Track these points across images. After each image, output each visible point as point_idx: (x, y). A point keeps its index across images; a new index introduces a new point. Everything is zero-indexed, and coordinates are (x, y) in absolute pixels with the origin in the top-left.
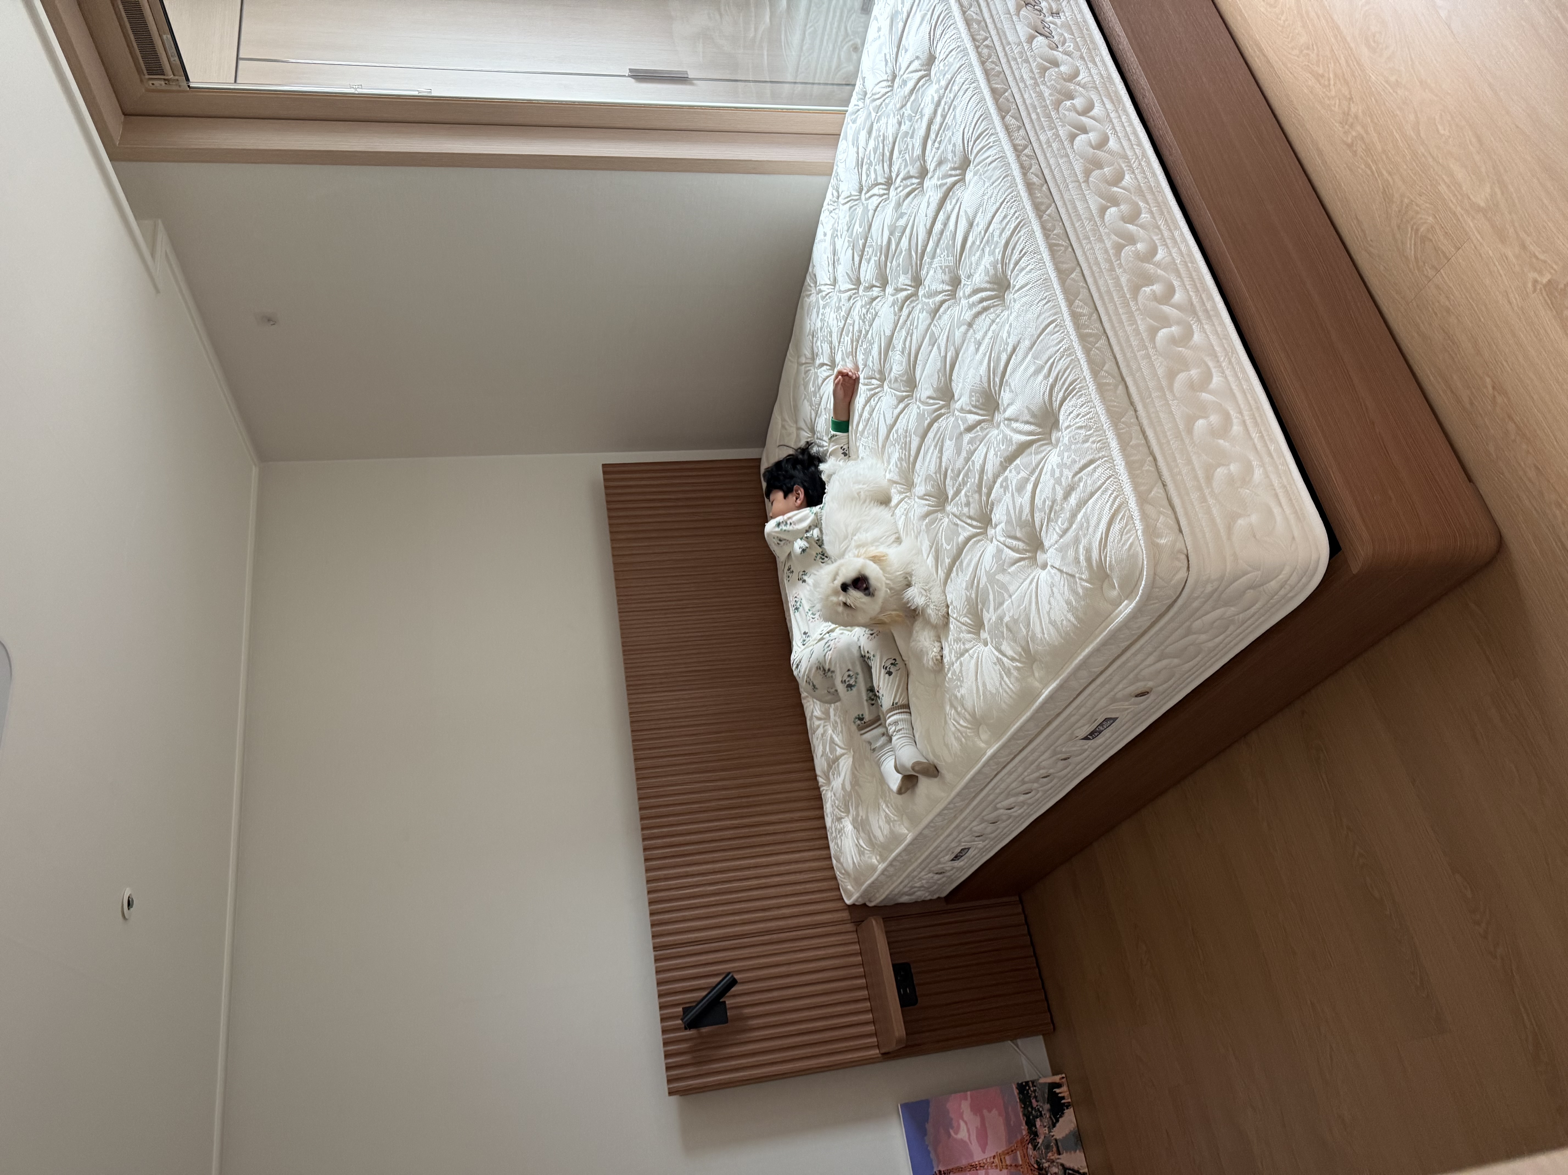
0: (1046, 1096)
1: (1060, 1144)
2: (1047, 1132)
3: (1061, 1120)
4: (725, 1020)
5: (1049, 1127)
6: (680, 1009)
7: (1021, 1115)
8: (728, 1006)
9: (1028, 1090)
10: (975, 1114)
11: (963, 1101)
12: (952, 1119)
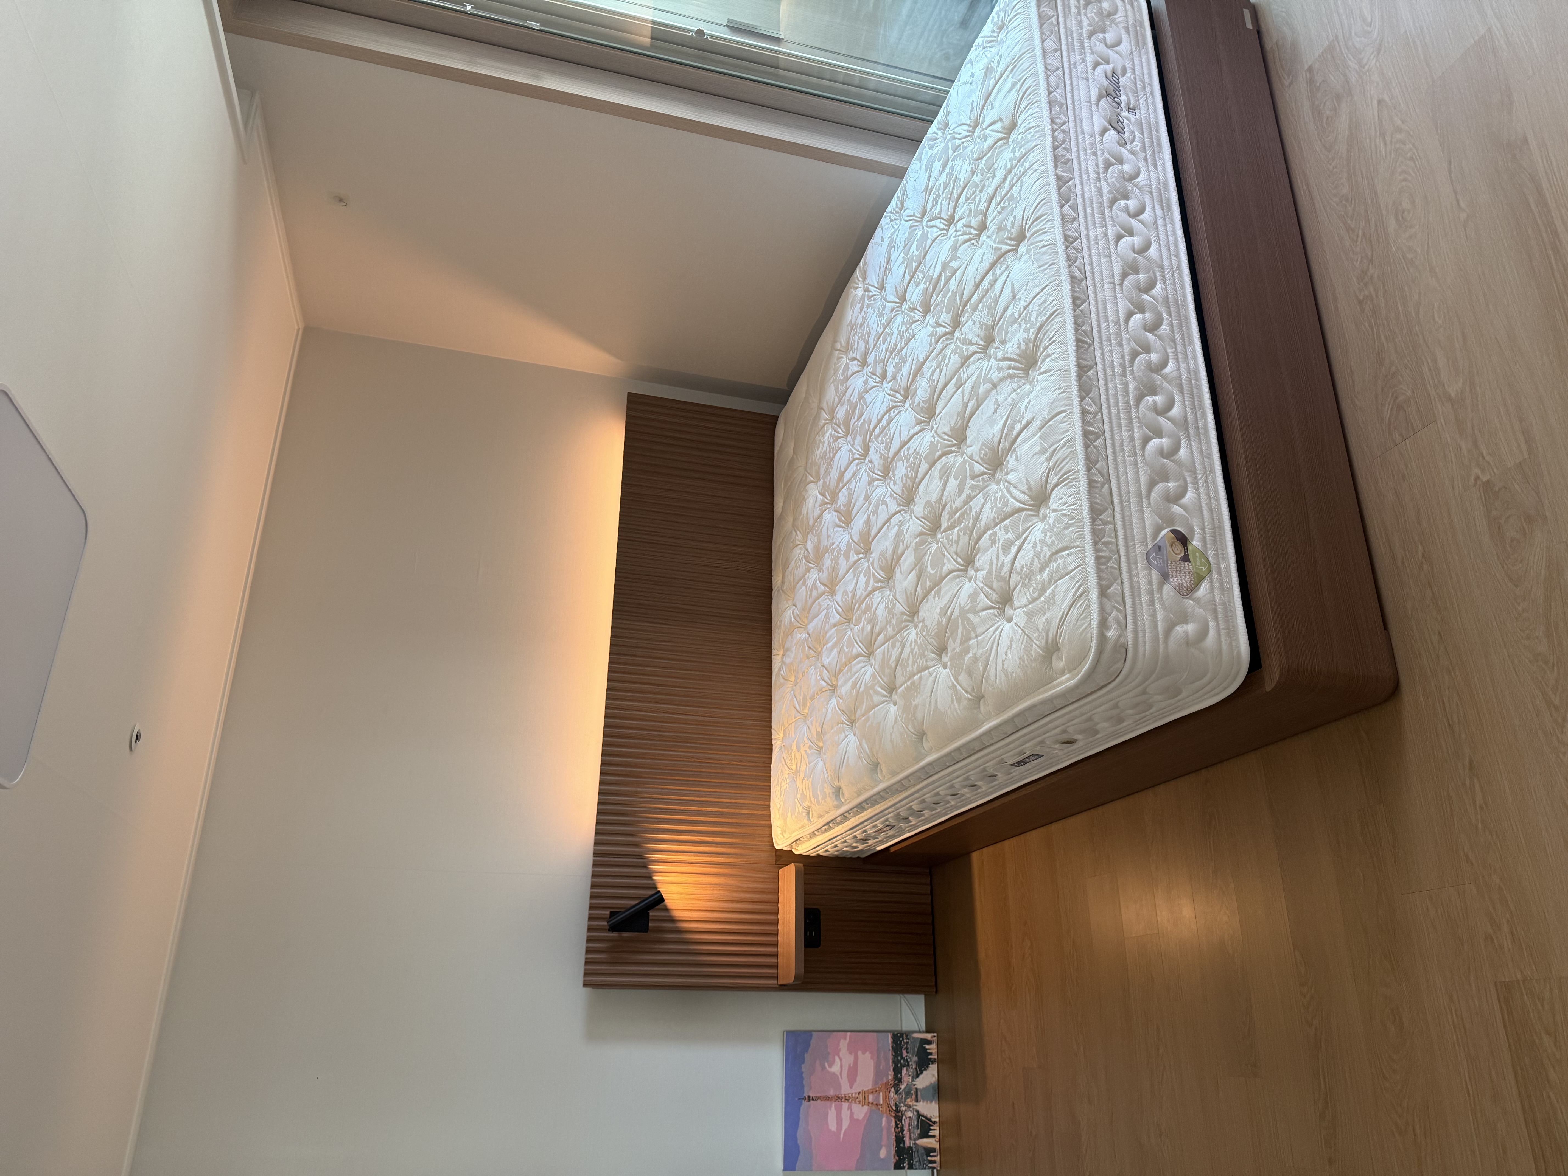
0: (916, 1049)
1: (919, 1093)
2: (910, 1080)
3: (925, 1072)
4: (646, 929)
5: (913, 1077)
6: (608, 912)
7: (891, 1061)
8: (650, 918)
9: (901, 1042)
10: (851, 1053)
11: (842, 1040)
12: (829, 1053)
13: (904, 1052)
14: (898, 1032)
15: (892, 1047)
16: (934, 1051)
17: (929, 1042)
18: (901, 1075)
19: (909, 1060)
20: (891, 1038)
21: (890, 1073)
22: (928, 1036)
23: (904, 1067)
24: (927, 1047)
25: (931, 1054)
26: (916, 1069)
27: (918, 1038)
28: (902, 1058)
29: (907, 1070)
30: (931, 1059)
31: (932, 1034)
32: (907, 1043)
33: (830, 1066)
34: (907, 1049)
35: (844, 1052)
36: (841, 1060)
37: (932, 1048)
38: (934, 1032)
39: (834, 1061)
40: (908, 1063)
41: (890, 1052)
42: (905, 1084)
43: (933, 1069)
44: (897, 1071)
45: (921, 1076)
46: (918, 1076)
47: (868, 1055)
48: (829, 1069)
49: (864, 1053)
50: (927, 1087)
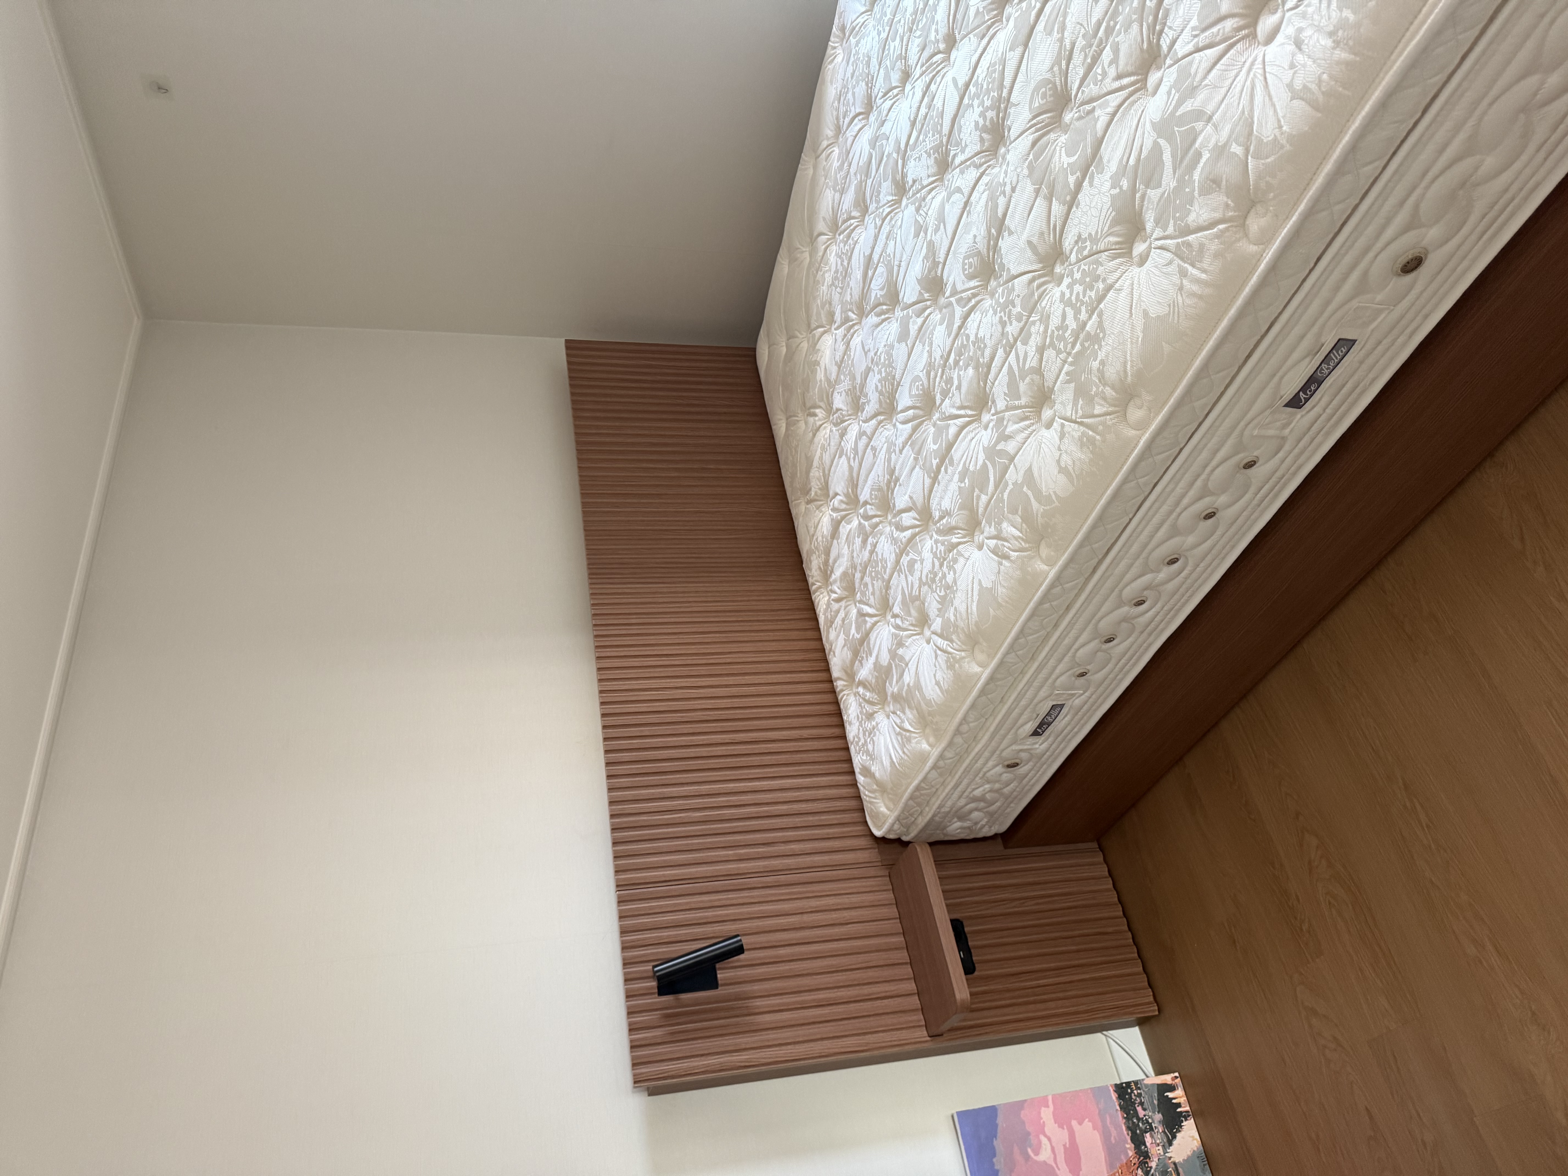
0: (1156, 1102)
1: (1180, 1170)
2: (1161, 1152)
3: (1178, 1135)
5: (1163, 1146)
6: (653, 967)
7: (1124, 1128)
9: (1130, 1094)
10: (1061, 1126)
11: (1043, 1109)
12: (1029, 1134)
13: (1139, 1109)
14: (1122, 1084)
15: (1120, 1105)
16: (1183, 1100)
17: (1172, 1088)
18: (1146, 1147)
19: (1150, 1121)
20: (1114, 1096)
21: (1128, 1146)
22: (1167, 1079)
23: (1146, 1132)
24: (1170, 1095)
25: (1179, 1105)
26: (1164, 1132)
27: (1153, 1085)
28: (1139, 1119)
29: (1152, 1137)
30: (1181, 1112)
31: (1172, 1075)
32: (1139, 1095)
33: (1037, 1153)
34: (1142, 1104)
35: (1051, 1126)
36: (1049, 1139)
37: (1178, 1095)
38: (1174, 1072)
39: (1040, 1142)
40: (1150, 1125)
41: (1119, 1113)
42: (1156, 1160)
43: (1189, 1129)
44: (1138, 1141)
45: (1175, 1142)
46: (1170, 1144)
47: (1087, 1124)
48: (1035, 1158)
49: (1080, 1123)
50: (1189, 1157)
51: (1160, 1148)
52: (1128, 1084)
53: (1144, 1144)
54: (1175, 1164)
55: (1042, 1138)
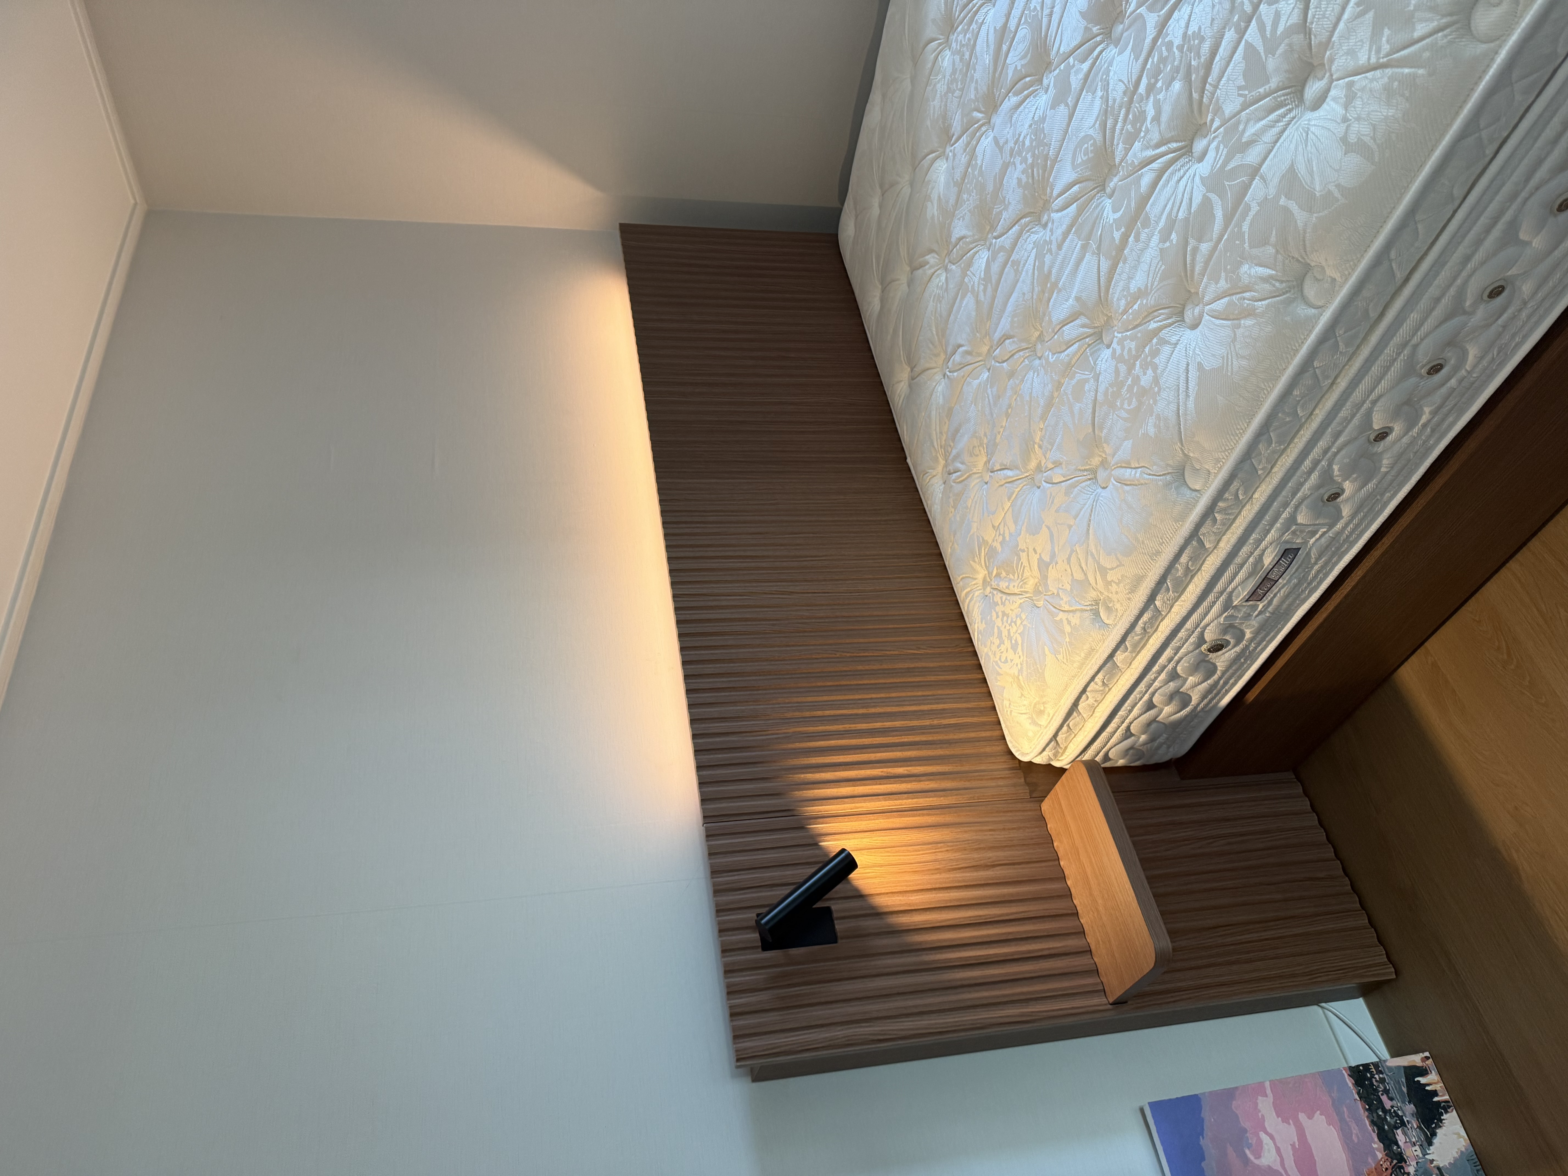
0: (1405, 1090)
2: (1419, 1153)
3: (1440, 1132)
4: (833, 938)
5: (1421, 1146)
6: (754, 915)
7: (1367, 1123)
8: (835, 915)
9: (1370, 1079)
10: (1285, 1120)
11: (1260, 1098)
12: (1245, 1131)
13: (1384, 1098)
14: (1358, 1066)
15: (1358, 1093)
16: (1439, 1087)
17: (1424, 1072)
18: (1399, 1147)
19: (1400, 1113)
20: (1350, 1082)
21: (1375, 1146)
22: (1415, 1059)
23: (1397, 1128)
24: (1423, 1080)
25: (1435, 1093)
26: (1419, 1127)
27: (1398, 1067)
28: (1385, 1111)
29: (1405, 1134)
30: (1439, 1102)
31: (1422, 1055)
32: (1382, 1081)
33: (1258, 1157)
34: (1386, 1091)
35: (1272, 1121)
36: (1272, 1137)
37: (1432, 1080)
38: (1423, 1052)
39: (1260, 1142)
40: (1401, 1118)
41: (1359, 1104)
42: (1414, 1163)
43: (1451, 1123)
44: (1388, 1140)
45: (1436, 1141)
46: (1430, 1144)
47: (1320, 1119)
48: (1256, 1162)
49: (1310, 1117)
50: (1456, 1160)
51: (1417, 1148)
52: (1366, 1066)
53: (1397, 1144)
54: (1439, 1168)
55: (1263, 1135)
